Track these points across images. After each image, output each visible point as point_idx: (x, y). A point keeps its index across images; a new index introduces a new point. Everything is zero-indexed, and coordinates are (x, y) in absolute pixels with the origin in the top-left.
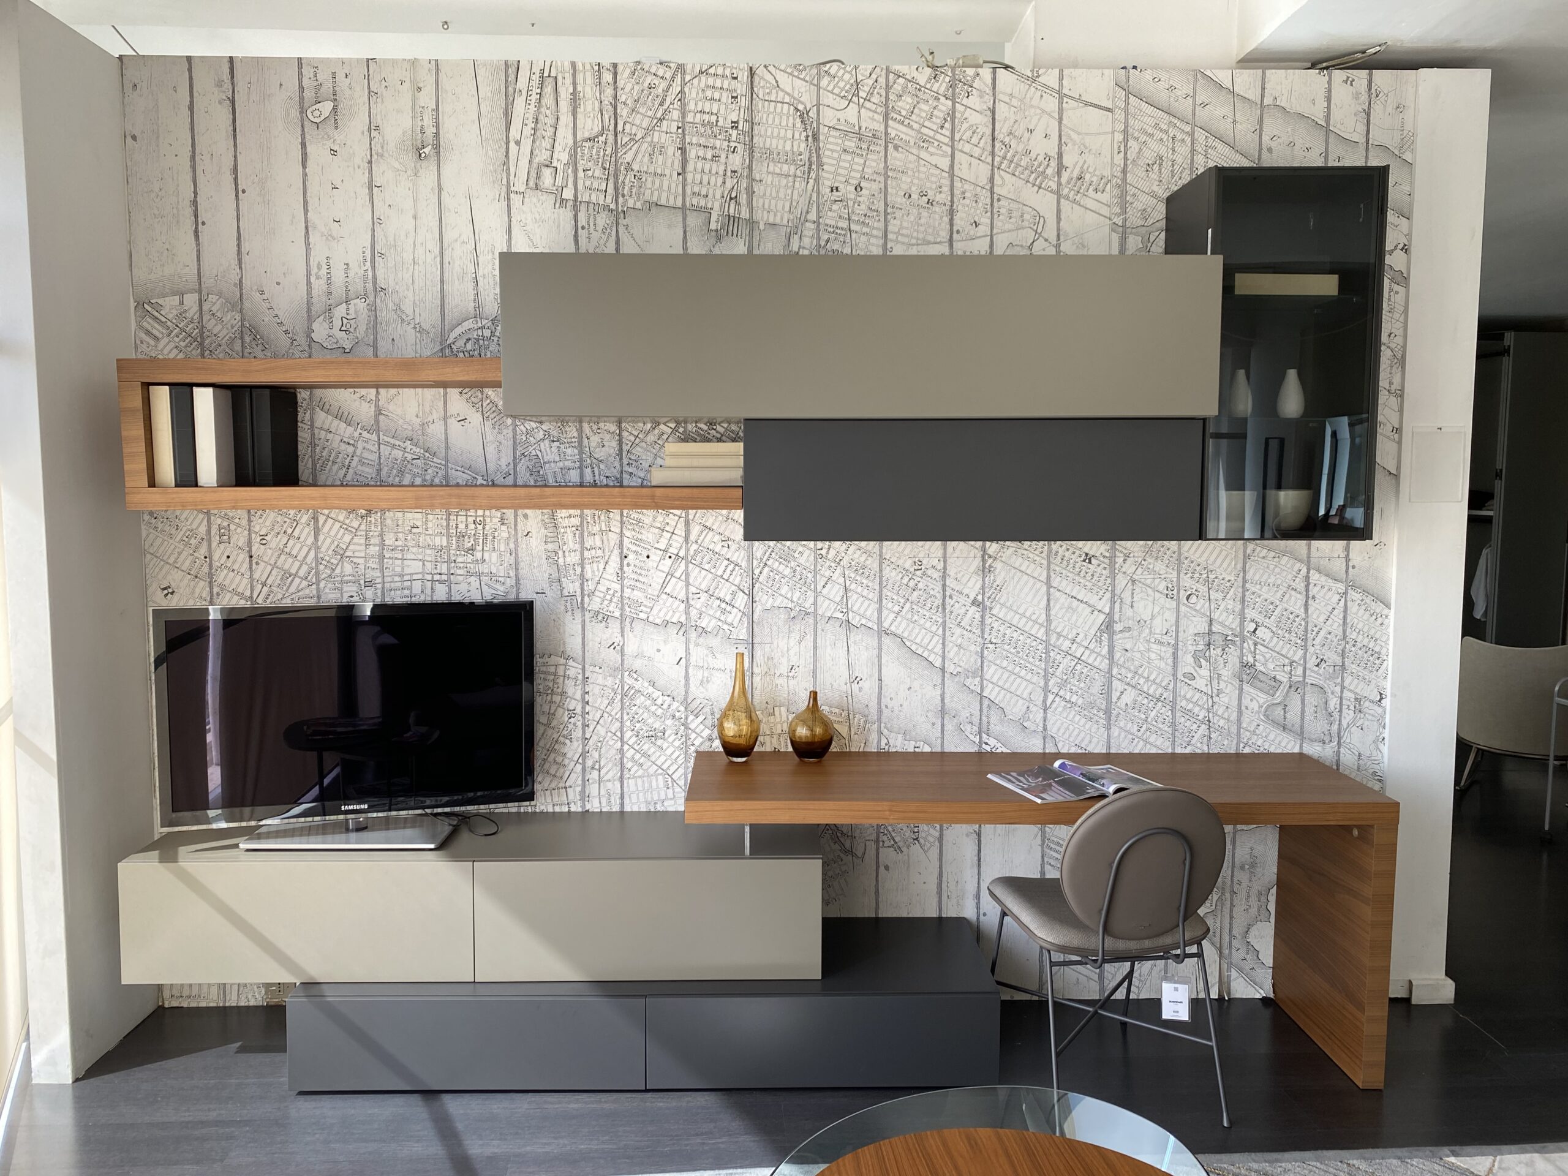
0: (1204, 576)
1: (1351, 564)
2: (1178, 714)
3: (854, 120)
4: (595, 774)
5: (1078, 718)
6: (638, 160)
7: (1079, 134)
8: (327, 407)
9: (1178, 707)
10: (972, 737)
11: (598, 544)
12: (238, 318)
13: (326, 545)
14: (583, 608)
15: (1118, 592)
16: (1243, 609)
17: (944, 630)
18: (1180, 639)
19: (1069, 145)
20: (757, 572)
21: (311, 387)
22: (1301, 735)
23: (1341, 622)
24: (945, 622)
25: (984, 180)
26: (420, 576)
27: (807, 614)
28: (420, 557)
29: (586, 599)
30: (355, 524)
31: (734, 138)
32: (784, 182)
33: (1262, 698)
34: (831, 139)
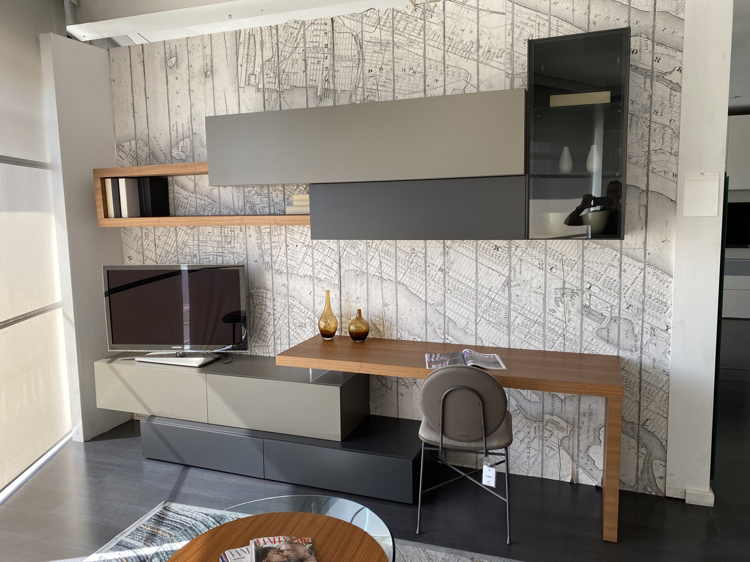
0: (560, 258)
1: (647, 252)
2: (547, 331)
3: (378, 36)
4: (279, 341)
5: (493, 329)
6: (287, 67)
7: (487, 28)
8: (178, 184)
9: (547, 327)
10: (440, 335)
11: (277, 240)
12: (148, 149)
13: (180, 240)
14: (272, 268)
15: (513, 265)
16: (582, 276)
17: (426, 283)
18: (547, 291)
19: (483, 35)
20: (341, 253)
21: (172, 176)
22: (618, 345)
23: (642, 285)
24: (426, 279)
25: (440, 58)
26: (212, 253)
27: (364, 273)
28: (212, 246)
29: (273, 264)
30: (189, 232)
31: (326, 52)
32: (348, 70)
33: (595, 324)
34: (368, 47)
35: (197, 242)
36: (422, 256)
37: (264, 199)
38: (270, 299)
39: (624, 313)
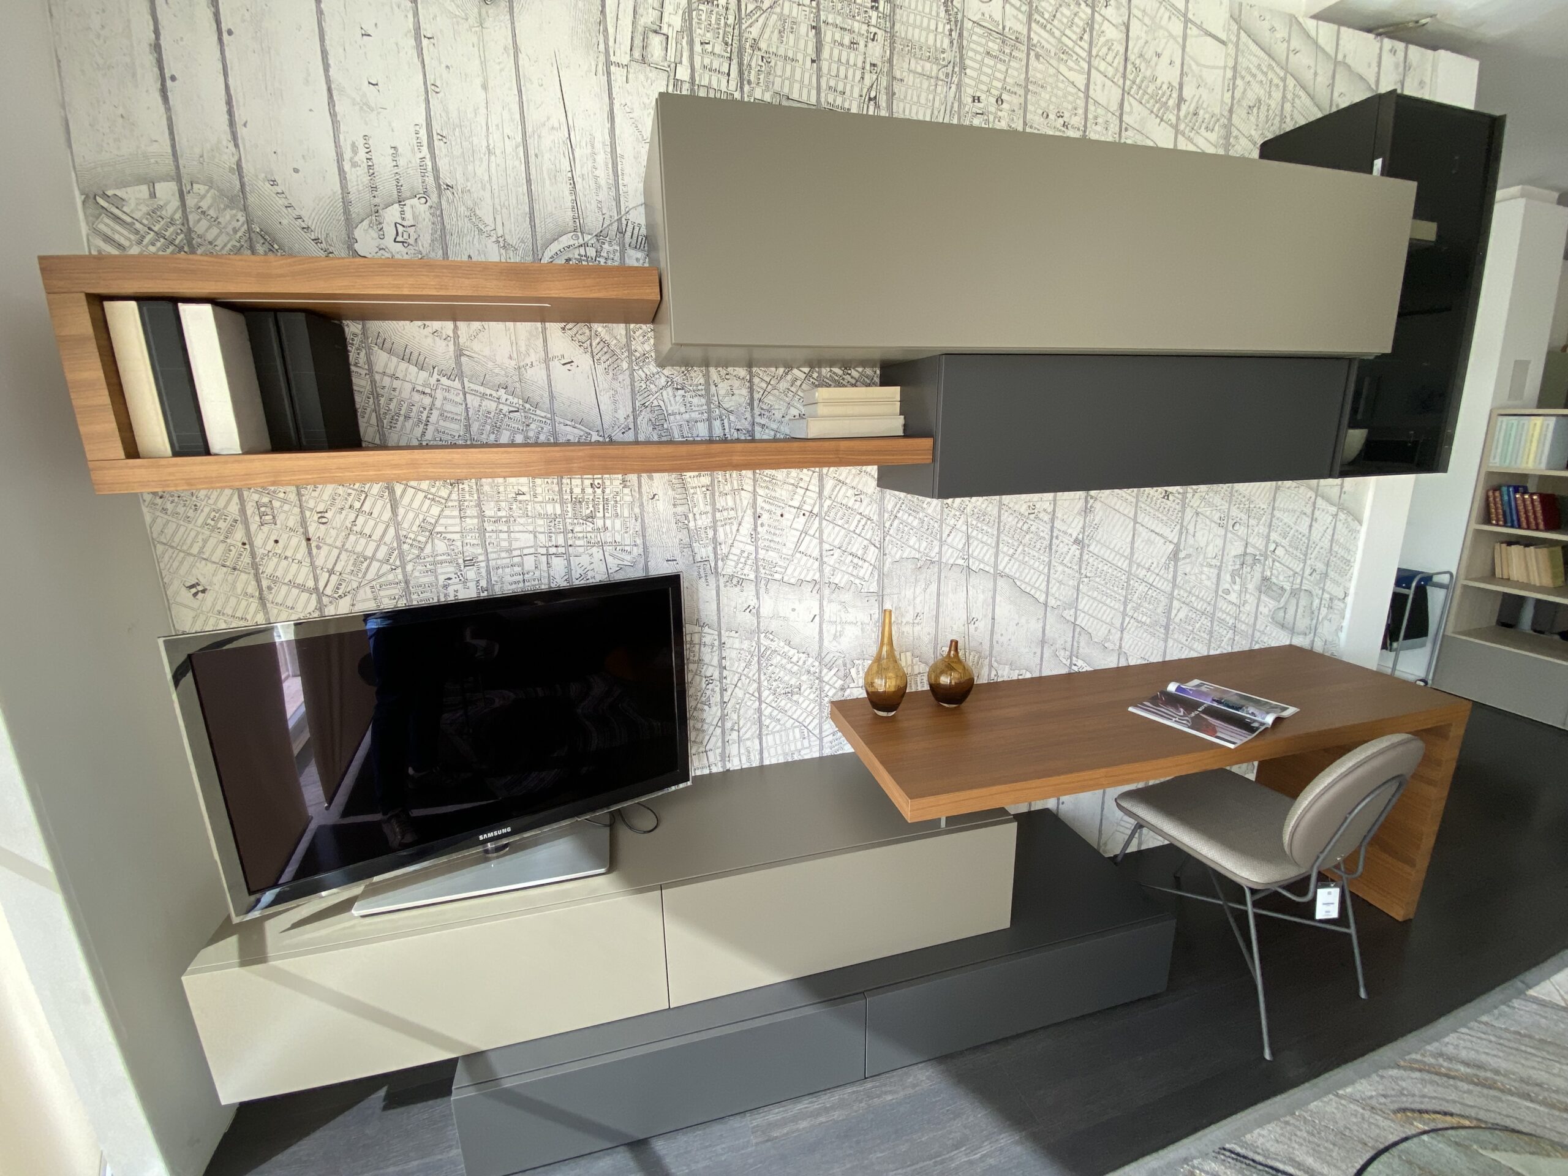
0: (1247, 506)
1: (1344, 490)
2: (1216, 623)
3: (998, 17)
5: (1145, 634)
6: (766, 36)
8: (387, 345)
10: (1064, 661)
11: (731, 504)
12: (242, 219)
13: (409, 521)
14: (717, 572)
15: (1185, 524)
16: (1269, 532)
17: (1049, 569)
18: (1224, 560)
19: (1190, 76)
20: (887, 525)
22: (1292, 631)
23: (1330, 539)
24: (1050, 561)
25: (1114, 107)
26: (532, 550)
27: (933, 562)
28: (531, 528)
29: (720, 563)
30: (444, 493)
31: (873, 21)
32: (925, 84)
33: (1272, 604)
35: (475, 521)
36: (1047, 518)
37: (695, 401)
38: (713, 646)
39: (1306, 582)
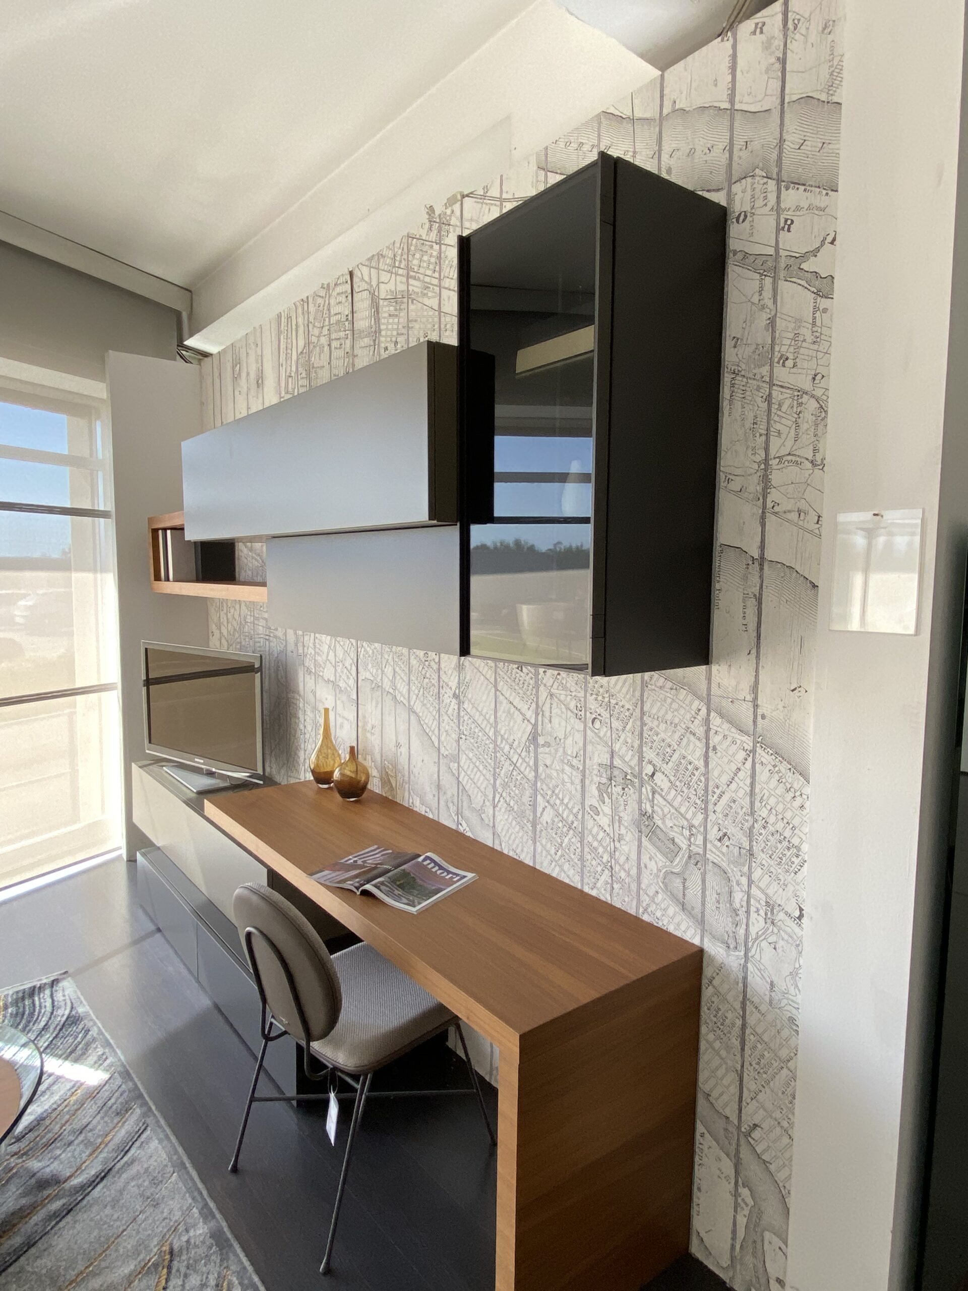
0: (606, 700)
2: (586, 849)
3: (393, 288)
5: (514, 823)
9: (586, 841)
10: (453, 815)
14: (304, 664)
15: (540, 704)
17: (439, 716)
18: (587, 765)
22: (701, 922)
27: (378, 687)
29: (304, 658)
31: (347, 328)
33: (661, 860)
34: (384, 309)
35: (253, 618)
36: (435, 667)
38: (302, 710)
39: (714, 850)
